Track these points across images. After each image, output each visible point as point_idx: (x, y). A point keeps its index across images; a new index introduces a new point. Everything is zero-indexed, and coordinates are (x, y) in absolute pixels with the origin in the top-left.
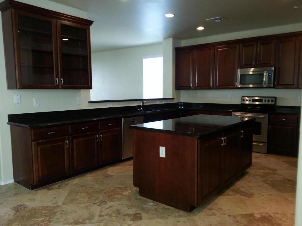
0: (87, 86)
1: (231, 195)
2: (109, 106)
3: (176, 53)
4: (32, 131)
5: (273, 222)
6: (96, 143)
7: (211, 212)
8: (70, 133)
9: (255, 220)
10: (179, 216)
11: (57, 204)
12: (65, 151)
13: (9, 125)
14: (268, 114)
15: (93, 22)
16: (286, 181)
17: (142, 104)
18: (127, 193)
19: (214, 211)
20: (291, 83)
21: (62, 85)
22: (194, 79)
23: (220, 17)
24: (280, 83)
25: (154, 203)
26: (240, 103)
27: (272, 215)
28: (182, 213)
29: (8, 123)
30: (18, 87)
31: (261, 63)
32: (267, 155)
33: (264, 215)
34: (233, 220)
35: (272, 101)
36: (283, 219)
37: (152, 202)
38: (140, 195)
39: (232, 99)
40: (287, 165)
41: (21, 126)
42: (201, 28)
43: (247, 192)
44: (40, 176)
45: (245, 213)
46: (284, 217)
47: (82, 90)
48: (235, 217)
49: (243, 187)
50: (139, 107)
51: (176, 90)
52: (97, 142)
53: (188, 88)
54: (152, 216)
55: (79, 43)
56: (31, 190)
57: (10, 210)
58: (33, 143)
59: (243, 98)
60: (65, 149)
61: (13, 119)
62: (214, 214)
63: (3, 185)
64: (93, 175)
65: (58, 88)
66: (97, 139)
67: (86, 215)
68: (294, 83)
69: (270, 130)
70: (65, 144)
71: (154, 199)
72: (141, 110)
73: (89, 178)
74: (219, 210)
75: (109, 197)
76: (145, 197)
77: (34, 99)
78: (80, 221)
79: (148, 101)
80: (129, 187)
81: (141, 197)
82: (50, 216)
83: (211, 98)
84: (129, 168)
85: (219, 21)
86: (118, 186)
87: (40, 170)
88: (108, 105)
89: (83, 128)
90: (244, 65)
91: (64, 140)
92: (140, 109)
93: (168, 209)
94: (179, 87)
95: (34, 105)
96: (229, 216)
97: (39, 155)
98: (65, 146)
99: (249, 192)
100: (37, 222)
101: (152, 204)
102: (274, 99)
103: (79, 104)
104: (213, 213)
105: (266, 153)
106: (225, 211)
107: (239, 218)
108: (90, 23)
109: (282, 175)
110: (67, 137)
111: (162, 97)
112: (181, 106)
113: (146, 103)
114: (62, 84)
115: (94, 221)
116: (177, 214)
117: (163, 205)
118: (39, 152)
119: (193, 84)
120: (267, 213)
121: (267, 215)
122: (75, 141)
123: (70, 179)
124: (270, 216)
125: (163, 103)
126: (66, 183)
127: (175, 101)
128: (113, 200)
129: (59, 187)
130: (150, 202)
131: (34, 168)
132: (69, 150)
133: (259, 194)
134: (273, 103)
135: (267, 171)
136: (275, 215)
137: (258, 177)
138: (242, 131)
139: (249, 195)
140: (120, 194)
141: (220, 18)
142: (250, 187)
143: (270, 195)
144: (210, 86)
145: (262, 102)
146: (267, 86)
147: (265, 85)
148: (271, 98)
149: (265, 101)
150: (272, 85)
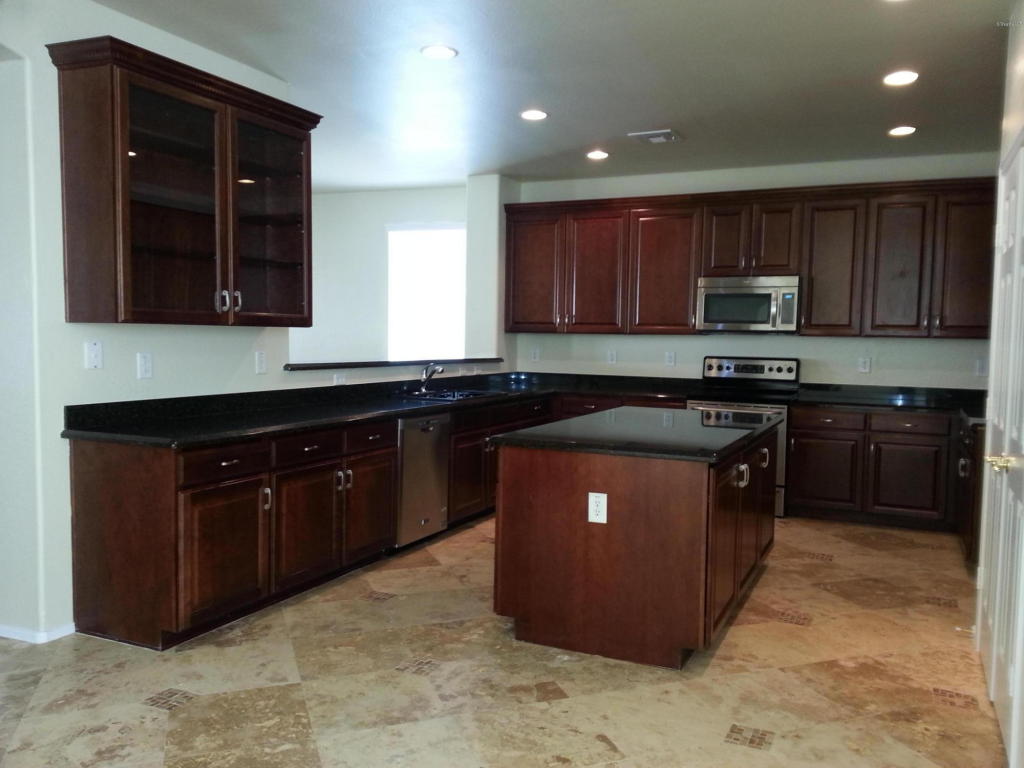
0: (298, 316)
1: (754, 622)
2: (337, 379)
3: (508, 220)
4: (181, 459)
5: (891, 673)
6: (334, 497)
7: (733, 665)
8: (274, 463)
9: (848, 673)
10: (659, 679)
11: (284, 679)
12: (260, 521)
13: (67, 441)
14: (786, 407)
15: (321, 120)
16: (870, 583)
17: (424, 376)
18: (475, 637)
19: (737, 662)
20: (845, 321)
21: (236, 314)
22: (566, 302)
23: (669, 131)
24: (813, 322)
25: (571, 655)
26: (699, 376)
27: (882, 660)
28: (661, 672)
29: (64, 435)
30: (122, 317)
31: (762, 263)
32: (785, 520)
33: (861, 660)
34: (797, 678)
35: (790, 370)
36: (908, 665)
37: (564, 654)
38: (518, 638)
39: (675, 362)
40: (851, 545)
41: (120, 442)
42: (597, 155)
43: (790, 612)
44: (196, 601)
45: (814, 660)
46: (909, 662)
47: (269, 329)
48: (797, 670)
49: (774, 603)
50: (416, 384)
51: (507, 335)
52: (338, 492)
53: (546, 328)
54: (588, 686)
55: (268, 179)
56: (163, 650)
57: (144, 707)
58: (181, 496)
59: (707, 360)
60: (260, 514)
61: (82, 420)
62: (742, 669)
63: (44, 644)
64: (328, 597)
65: (225, 323)
66: (339, 483)
67: (403, 701)
68: (850, 321)
69: (793, 448)
70: (261, 498)
71: (568, 646)
72: (425, 395)
73: (322, 605)
74: (749, 659)
75: (430, 649)
76: (535, 642)
77: (138, 355)
78: (396, 714)
79: (446, 367)
80: (470, 621)
81: (523, 643)
82: (294, 713)
83: (612, 360)
84: (428, 571)
85: (662, 140)
86: (435, 621)
87: (196, 582)
88: (335, 376)
89: (306, 449)
90: (715, 267)
91: (259, 484)
92: (420, 391)
93: (621, 667)
94: (517, 323)
95: (139, 376)
96: (782, 670)
97: (196, 534)
98: (260, 504)
99: (796, 612)
100: (265, 730)
101: (566, 658)
102: (793, 365)
103: (260, 374)
104: (740, 666)
105: (782, 515)
106: (765, 660)
107: (807, 673)
108: (313, 119)
109: (852, 570)
110: (264, 477)
111: (462, 356)
112: (518, 381)
113: (442, 371)
114: (237, 309)
115: (435, 712)
116: (651, 676)
117: (600, 659)
118: (196, 525)
119: (562, 318)
120: (866, 657)
121: (870, 662)
122: (284, 490)
123: (262, 611)
124: (877, 662)
125: (475, 373)
126: (263, 622)
127: (504, 368)
128: (449, 656)
129: (248, 635)
130: (558, 654)
131: (181, 577)
132: (270, 515)
133: (822, 615)
134: (792, 376)
135: (807, 561)
136: (887, 659)
137: (796, 576)
138: (766, 450)
139: (804, 621)
140: (458, 640)
141: (668, 133)
142: (791, 601)
143: (850, 617)
144: (615, 324)
145: (763, 373)
146: (781, 327)
147: (774, 325)
148: (787, 362)
149: (771, 369)
150: (793, 327)
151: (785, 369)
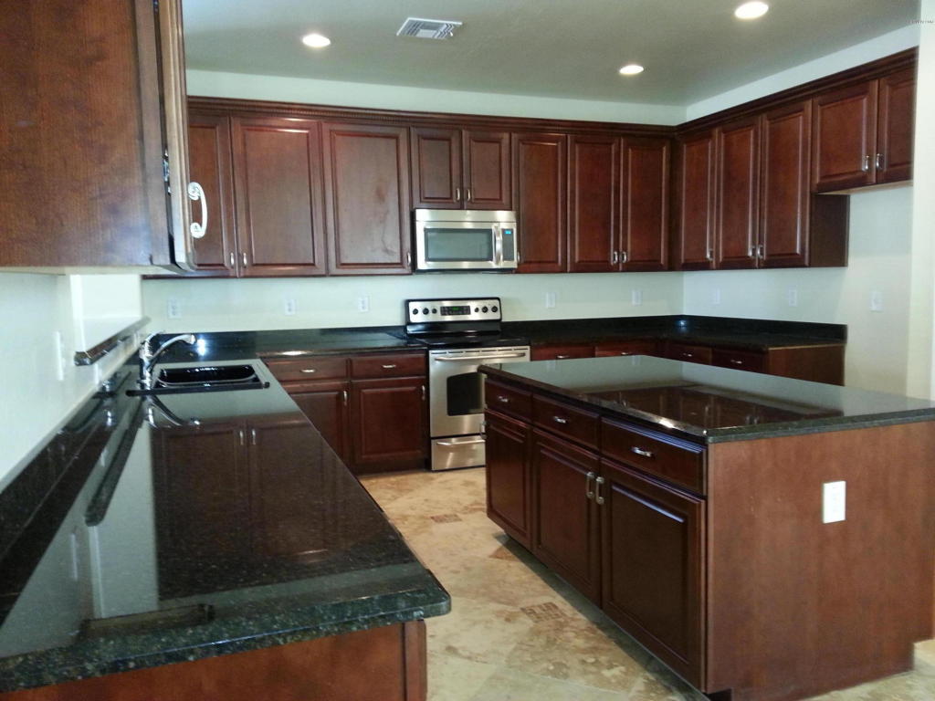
14: (529, 347)
20: (553, 258)
23: (460, 24)
24: (525, 259)
31: (475, 196)
35: (494, 310)
39: (369, 308)
59: (411, 304)
68: (557, 257)
83: (290, 310)
90: (426, 198)
102: (497, 304)
134: (496, 316)
144: (314, 265)
145: (469, 313)
146: (503, 265)
147: (497, 262)
148: (492, 301)
149: (477, 310)
150: (513, 265)
151: (490, 308)
